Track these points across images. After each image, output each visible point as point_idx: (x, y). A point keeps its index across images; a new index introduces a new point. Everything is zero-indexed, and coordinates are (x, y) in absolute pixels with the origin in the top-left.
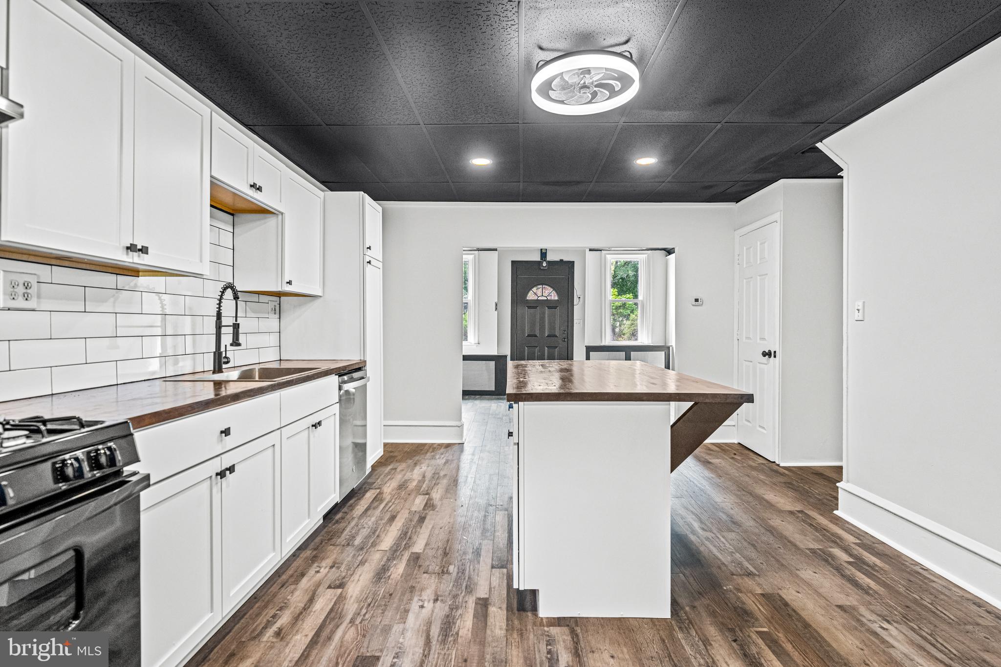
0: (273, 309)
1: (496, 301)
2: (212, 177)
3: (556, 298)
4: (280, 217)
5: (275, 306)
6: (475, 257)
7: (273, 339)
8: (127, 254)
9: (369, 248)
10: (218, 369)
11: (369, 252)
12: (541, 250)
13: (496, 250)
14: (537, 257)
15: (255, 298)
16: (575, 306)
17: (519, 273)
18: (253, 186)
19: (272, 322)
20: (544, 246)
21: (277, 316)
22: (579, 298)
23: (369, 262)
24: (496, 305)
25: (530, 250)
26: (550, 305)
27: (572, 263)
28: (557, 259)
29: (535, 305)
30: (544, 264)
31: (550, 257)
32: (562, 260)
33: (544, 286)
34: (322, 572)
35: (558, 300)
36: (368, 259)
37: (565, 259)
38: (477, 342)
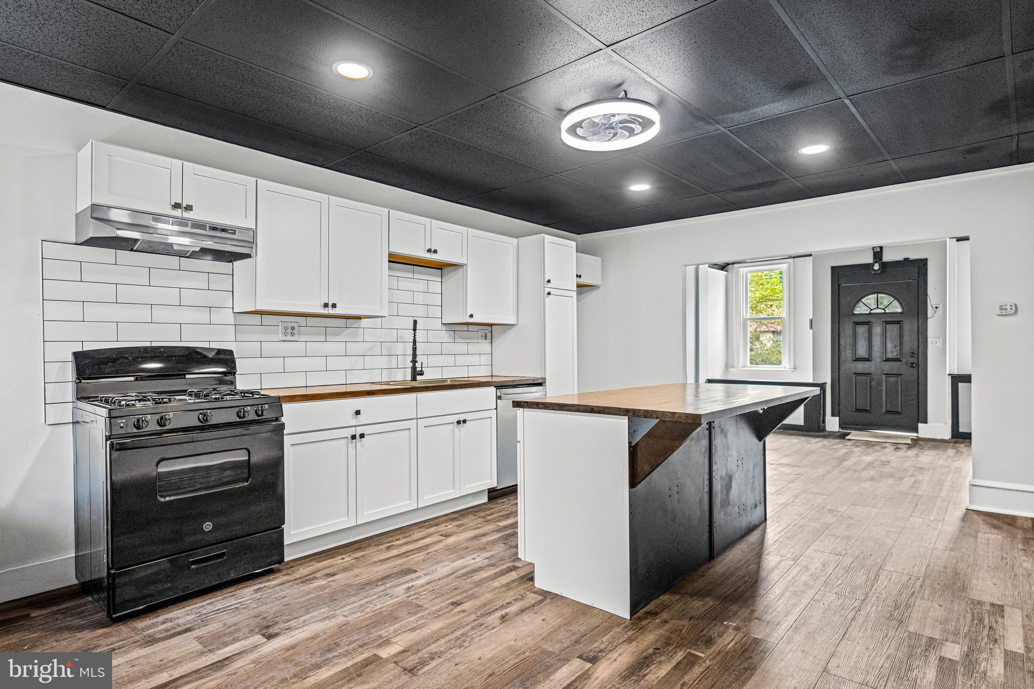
0: (484, 336)
1: (811, 317)
2: (389, 251)
3: (899, 310)
4: (465, 267)
5: (486, 333)
6: (789, 266)
7: (485, 359)
8: (324, 309)
9: (549, 281)
10: (414, 379)
11: (550, 285)
12: (873, 248)
13: (811, 255)
14: (869, 259)
15: (465, 328)
16: (928, 320)
17: (841, 281)
18: (429, 251)
19: (485, 346)
20: (877, 243)
21: (489, 341)
22: (937, 308)
23: (549, 294)
24: (811, 321)
25: (860, 251)
26: (890, 320)
27: (924, 262)
28: (899, 257)
29: (866, 321)
30: (876, 267)
31: (887, 257)
32: (906, 260)
33: (879, 295)
34: (450, 527)
35: (901, 313)
36: (547, 290)
37: (912, 256)
38: (792, 366)
